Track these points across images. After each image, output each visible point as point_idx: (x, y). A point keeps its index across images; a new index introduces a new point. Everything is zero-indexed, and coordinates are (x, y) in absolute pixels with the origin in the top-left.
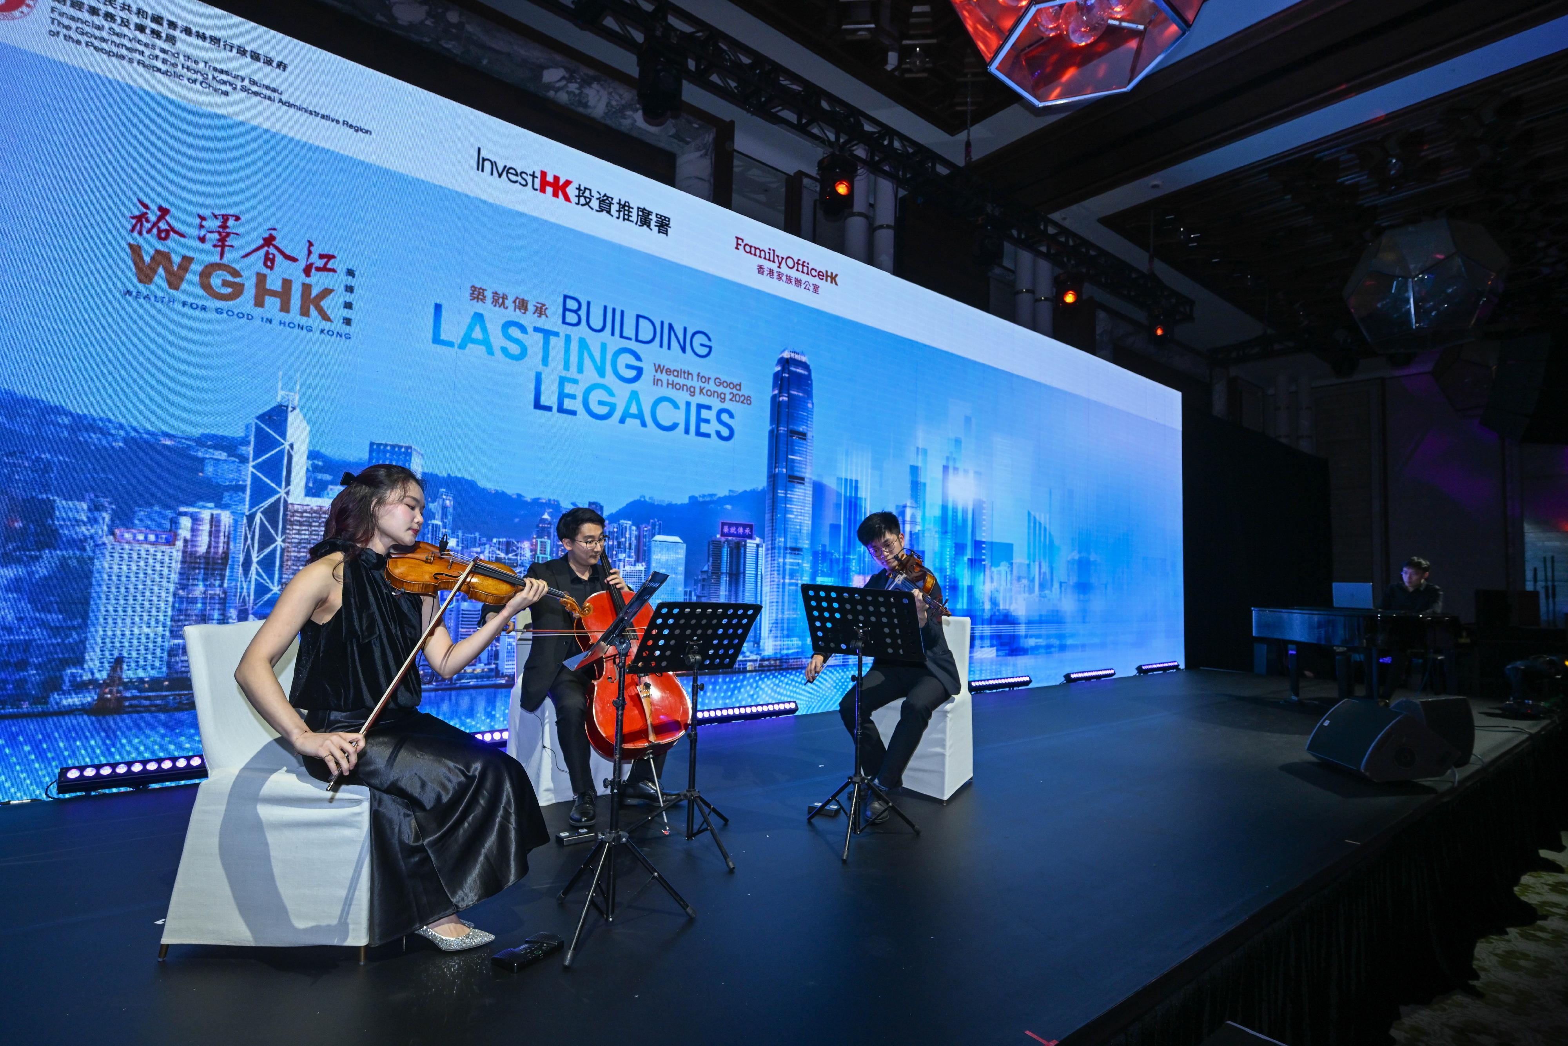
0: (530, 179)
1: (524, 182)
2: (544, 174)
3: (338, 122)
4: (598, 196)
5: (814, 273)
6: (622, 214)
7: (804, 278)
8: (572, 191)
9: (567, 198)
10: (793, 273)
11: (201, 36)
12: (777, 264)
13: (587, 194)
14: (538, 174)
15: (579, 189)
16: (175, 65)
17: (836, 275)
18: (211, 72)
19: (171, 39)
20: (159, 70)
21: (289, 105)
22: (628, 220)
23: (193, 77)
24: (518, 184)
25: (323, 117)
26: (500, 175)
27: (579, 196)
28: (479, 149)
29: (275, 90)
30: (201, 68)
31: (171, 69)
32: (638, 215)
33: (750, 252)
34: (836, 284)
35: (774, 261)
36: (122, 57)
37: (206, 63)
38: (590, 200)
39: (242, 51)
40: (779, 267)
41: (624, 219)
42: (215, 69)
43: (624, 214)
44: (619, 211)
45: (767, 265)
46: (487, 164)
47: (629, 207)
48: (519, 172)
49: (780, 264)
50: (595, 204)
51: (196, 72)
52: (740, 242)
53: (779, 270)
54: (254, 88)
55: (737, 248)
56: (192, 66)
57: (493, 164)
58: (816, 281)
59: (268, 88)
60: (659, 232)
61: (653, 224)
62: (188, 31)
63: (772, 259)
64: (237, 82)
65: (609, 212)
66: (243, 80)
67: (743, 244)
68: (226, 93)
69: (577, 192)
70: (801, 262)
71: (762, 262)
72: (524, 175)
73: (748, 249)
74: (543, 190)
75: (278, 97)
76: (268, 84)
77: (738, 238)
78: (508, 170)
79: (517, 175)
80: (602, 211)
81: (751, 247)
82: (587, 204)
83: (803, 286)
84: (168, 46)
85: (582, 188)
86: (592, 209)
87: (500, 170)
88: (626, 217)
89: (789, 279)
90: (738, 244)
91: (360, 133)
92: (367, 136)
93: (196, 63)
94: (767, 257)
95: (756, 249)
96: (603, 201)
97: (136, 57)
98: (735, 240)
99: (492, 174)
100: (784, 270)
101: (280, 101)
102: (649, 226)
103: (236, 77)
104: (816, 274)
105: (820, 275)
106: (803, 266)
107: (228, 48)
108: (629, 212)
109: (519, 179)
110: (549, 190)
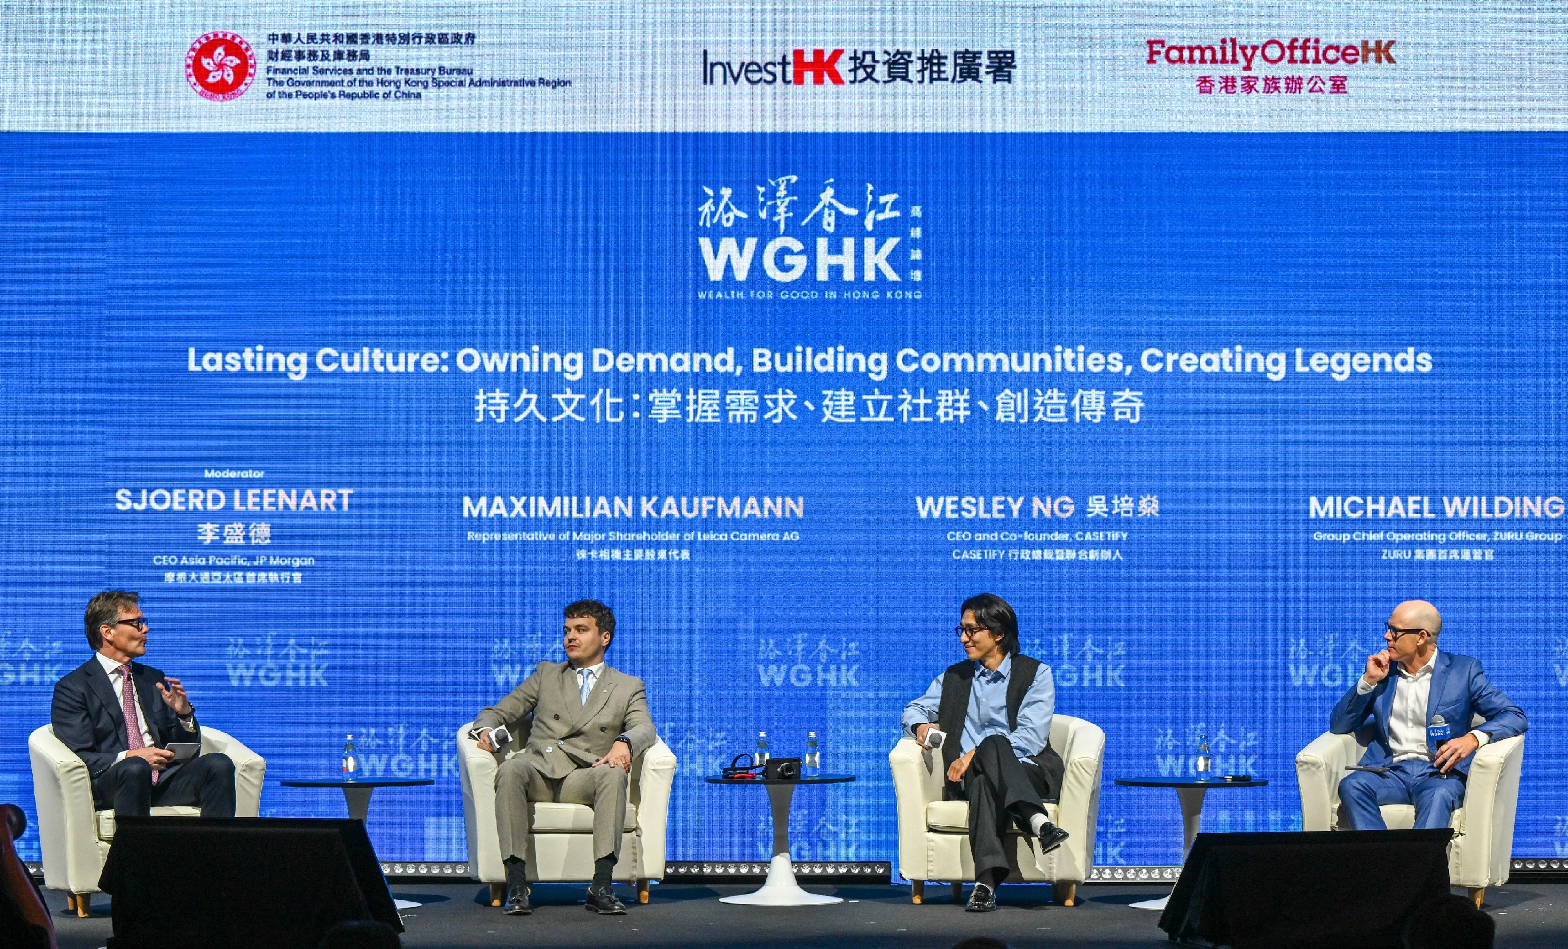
0: (778, 70)
1: (771, 78)
2: (799, 54)
3: (532, 83)
4: (886, 57)
5: (1331, 55)
6: (927, 73)
7: (1306, 71)
8: (843, 66)
9: (837, 79)
10: (1283, 70)
11: (391, 38)
12: (1243, 63)
13: (868, 60)
14: (790, 58)
15: (854, 58)
16: (370, 84)
17: (1391, 43)
18: (402, 77)
19: (365, 55)
20: (357, 96)
21: (480, 83)
22: (939, 79)
23: (387, 90)
24: (762, 84)
25: (516, 84)
26: (736, 80)
27: (854, 70)
28: (705, 52)
29: (465, 72)
30: (394, 77)
31: (367, 89)
32: (956, 65)
33: (1181, 60)
34: (1391, 60)
35: (1235, 61)
36: (325, 96)
37: (397, 68)
38: (873, 67)
39: (430, 39)
40: (1248, 68)
41: (932, 80)
42: (407, 72)
43: (932, 72)
44: (922, 71)
45: (1216, 72)
46: (718, 70)
47: (939, 57)
48: (762, 65)
49: (1249, 61)
50: (881, 72)
51: (390, 83)
52: (1157, 47)
53: (1247, 73)
54: (446, 78)
55: (1151, 61)
56: (387, 77)
57: (726, 66)
58: (1341, 69)
59: (459, 72)
60: (995, 81)
61: (983, 70)
62: (379, 38)
63: (1229, 57)
64: (428, 78)
65: (905, 78)
66: (433, 72)
67: (1163, 50)
68: (418, 96)
69: (851, 64)
70: (1299, 44)
71: (1207, 69)
72: (770, 68)
73: (1174, 55)
74: (799, 80)
75: (468, 78)
76: (456, 67)
77: (1151, 43)
78: (746, 67)
79: (760, 71)
80: (894, 79)
81: (1181, 50)
82: (869, 76)
83: (1306, 88)
84: (363, 64)
85: (859, 54)
86: (877, 82)
87: (736, 74)
88: (935, 75)
89: (1272, 84)
90: (1152, 52)
91: (559, 88)
92: (567, 88)
93: (389, 72)
94: (1219, 56)
95: (1191, 49)
96: (895, 62)
97: (336, 89)
98: (1147, 47)
99: (725, 82)
100: (1260, 69)
101: (472, 82)
102: (976, 78)
103: (426, 72)
104: (1339, 55)
105: (1349, 54)
106: (1305, 48)
107: (417, 40)
108: (939, 64)
109: (764, 75)
110: (809, 75)
